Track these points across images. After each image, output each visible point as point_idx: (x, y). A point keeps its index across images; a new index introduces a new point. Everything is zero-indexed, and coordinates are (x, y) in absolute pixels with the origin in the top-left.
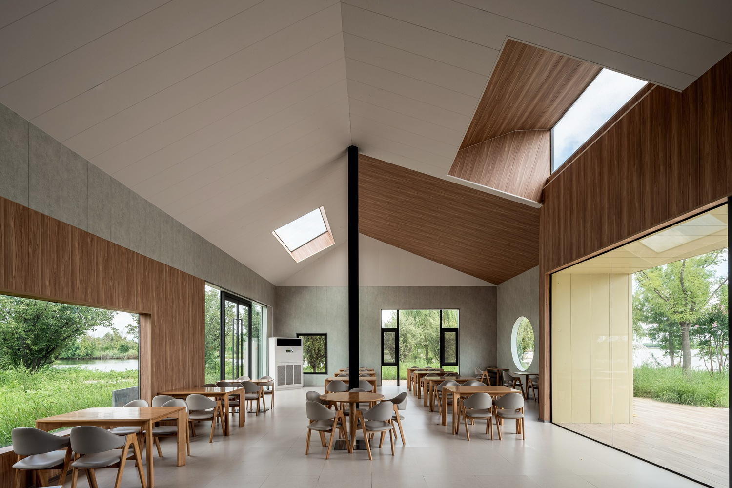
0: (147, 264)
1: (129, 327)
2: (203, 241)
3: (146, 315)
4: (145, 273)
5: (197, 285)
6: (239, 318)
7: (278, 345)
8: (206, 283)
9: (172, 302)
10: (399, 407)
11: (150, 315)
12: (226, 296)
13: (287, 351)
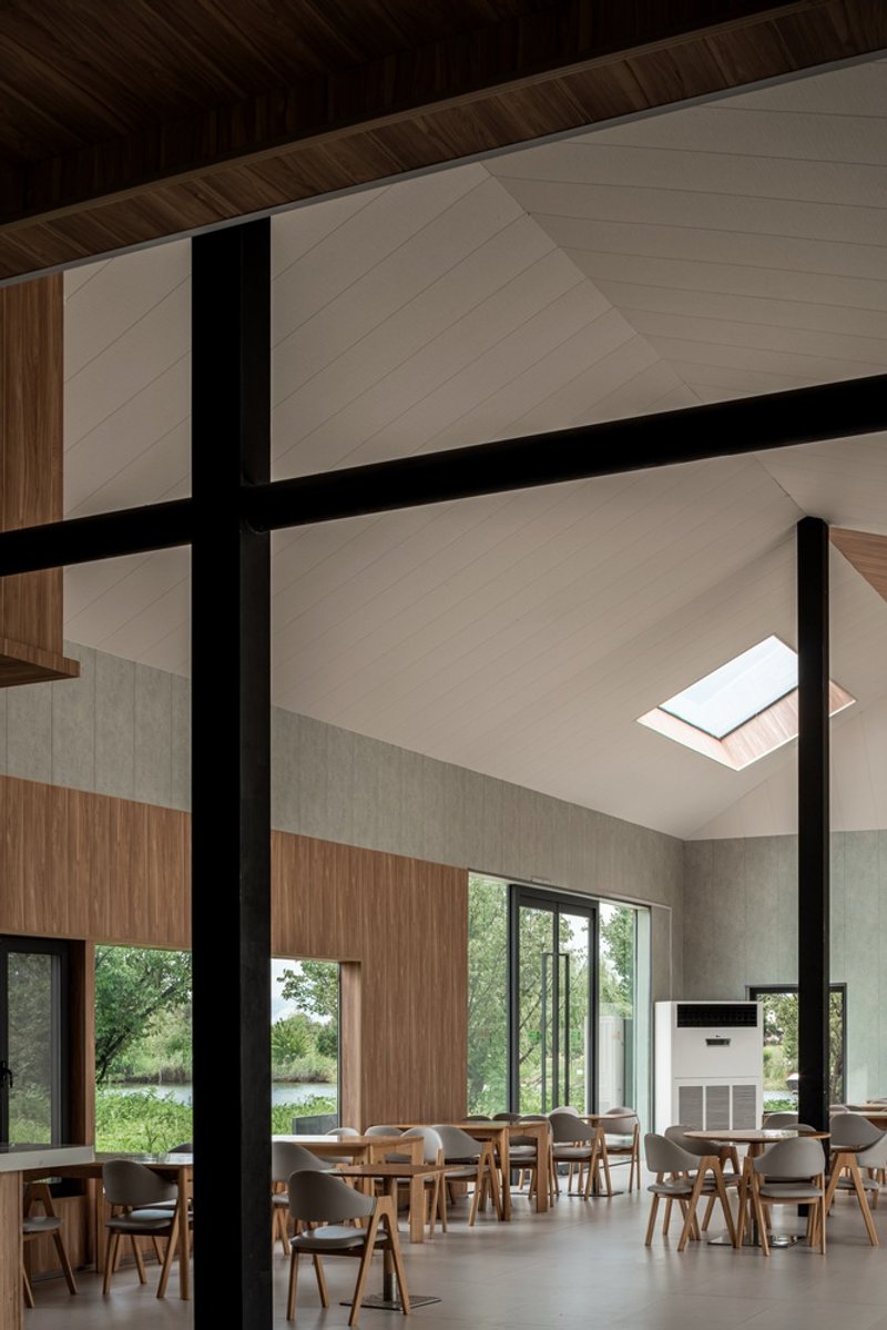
0: (354, 861)
1: (288, 980)
2: (464, 775)
3: (352, 965)
4: (350, 879)
5: (451, 885)
6: (561, 952)
7: (681, 1024)
8: (470, 873)
9: (399, 932)
10: (861, 1159)
11: (359, 963)
12: (522, 896)
13: (710, 1042)
